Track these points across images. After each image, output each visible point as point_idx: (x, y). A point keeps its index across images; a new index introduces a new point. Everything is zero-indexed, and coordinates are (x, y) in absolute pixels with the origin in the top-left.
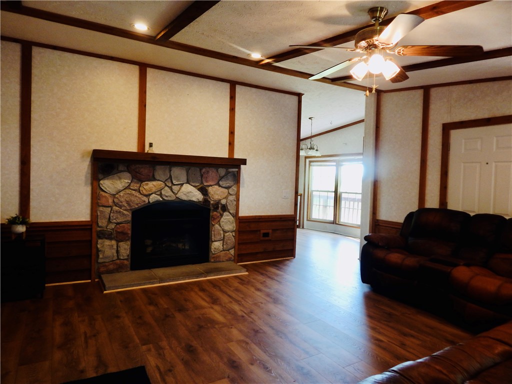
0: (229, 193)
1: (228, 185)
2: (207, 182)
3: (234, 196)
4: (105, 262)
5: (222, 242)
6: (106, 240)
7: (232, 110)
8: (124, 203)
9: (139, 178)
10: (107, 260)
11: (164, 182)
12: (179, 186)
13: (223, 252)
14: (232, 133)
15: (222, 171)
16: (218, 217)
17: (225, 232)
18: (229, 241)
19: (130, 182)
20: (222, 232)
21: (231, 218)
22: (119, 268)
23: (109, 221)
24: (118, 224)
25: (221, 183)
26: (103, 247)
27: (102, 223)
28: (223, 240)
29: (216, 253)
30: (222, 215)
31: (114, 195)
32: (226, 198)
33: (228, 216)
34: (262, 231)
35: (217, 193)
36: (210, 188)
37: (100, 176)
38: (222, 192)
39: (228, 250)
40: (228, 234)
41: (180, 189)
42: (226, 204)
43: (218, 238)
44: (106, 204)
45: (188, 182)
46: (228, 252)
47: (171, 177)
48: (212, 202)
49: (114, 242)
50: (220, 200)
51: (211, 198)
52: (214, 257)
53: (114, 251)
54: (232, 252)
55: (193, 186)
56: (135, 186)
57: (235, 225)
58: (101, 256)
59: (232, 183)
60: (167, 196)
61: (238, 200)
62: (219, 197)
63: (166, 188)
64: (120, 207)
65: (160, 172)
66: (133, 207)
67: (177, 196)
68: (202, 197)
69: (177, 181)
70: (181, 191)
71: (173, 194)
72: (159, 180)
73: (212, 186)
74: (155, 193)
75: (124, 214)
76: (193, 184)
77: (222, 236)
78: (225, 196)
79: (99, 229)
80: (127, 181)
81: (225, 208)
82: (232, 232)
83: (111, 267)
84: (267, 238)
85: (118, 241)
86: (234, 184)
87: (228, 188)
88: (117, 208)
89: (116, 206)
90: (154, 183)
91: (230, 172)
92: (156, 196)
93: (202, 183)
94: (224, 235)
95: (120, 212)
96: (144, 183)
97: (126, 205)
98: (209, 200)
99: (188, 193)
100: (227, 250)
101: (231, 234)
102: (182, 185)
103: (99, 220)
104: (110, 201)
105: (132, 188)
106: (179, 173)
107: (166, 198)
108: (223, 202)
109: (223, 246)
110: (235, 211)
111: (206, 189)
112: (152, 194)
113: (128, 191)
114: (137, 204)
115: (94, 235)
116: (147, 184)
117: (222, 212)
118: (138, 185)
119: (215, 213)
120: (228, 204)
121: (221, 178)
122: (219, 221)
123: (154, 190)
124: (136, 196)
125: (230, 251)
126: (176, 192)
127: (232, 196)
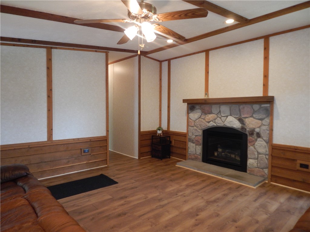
0: (262, 123)
1: (261, 117)
2: (244, 115)
3: (267, 127)
4: (191, 154)
5: (257, 160)
6: (192, 143)
7: (266, 58)
8: (198, 126)
9: (205, 113)
10: (192, 153)
11: (216, 115)
12: (226, 117)
13: (258, 169)
14: (266, 76)
15: (256, 107)
16: (253, 141)
17: (259, 153)
18: (261, 161)
19: (200, 114)
20: (256, 153)
21: (264, 143)
22: (196, 159)
23: (193, 134)
24: (196, 136)
25: (254, 116)
26: (190, 146)
27: (190, 134)
28: (257, 159)
29: (251, 167)
30: (256, 140)
31: (195, 121)
32: (259, 127)
33: (261, 141)
34: (299, 162)
35: (251, 123)
36: (246, 119)
37: (190, 111)
38: (256, 122)
39: (263, 169)
40: (261, 155)
41: (226, 119)
42: (260, 132)
43: (253, 157)
44: (191, 125)
45: (231, 115)
46: (261, 170)
47: (220, 112)
48: (248, 130)
49: (194, 145)
50: (255, 128)
51: (247, 127)
52: (249, 170)
53: (194, 149)
54: (266, 171)
55: (234, 118)
56: (203, 117)
57: (267, 150)
58: (189, 150)
59: (264, 116)
60: (219, 123)
61: (271, 130)
62: (254, 127)
63: (218, 118)
64: (197, 127)
65: (215, 109)
66: (202, 128)
67: (225, 123)
68: (241, 125)
69: (224, 114)
70: (226, 120)
71: (222, 122)
72: (214, 114)
73: (248, 117)
74: (212, 121)
75: (198, 131)
76: (234, 116)
77: (257, 156)
78: (259, 126)
79: (189, 137)
80: (199, 114)
81: (259, 135)
82: (266, 155)
83: (193, 157)
84: (305, 170)
85: (196, 145)
86: (267, 116)
87: (261, 119)
88: (196, 128)
89: (196, 127)
90: (211, 115)
91: (262, 107)
92: (212, 122)
93: (240, 115)
94: (258, 156)
95: (196, 130)
96: (207, 115)
97: (199, 126)
98: (246, 128)
99: (230, 122)
100: (261, 168)
101: (264, 156)
102: (227, 116)
103: (189, 133)
104: (193, 124)
105: (202, 118)
106: (225, 109)
107: (218, 124)
108: (257, 130)
109: (257, 164)
110: (268, 139)
111: (243, 120)
112: (211, 121)
113: (200, 119)
114: (204, 127)
115: (187, 140)
116: (208, 116)
117: (256, 138)
118: (205, 116)
119: (250, 138)
120: (261, 132)
121: (254, 112)
122: (254, 144)
123: (211, 119)
124: (203, 122)
125: (264, 170)
126: (224, 121)
127: (265, 126)
